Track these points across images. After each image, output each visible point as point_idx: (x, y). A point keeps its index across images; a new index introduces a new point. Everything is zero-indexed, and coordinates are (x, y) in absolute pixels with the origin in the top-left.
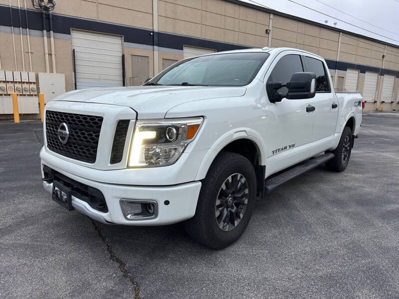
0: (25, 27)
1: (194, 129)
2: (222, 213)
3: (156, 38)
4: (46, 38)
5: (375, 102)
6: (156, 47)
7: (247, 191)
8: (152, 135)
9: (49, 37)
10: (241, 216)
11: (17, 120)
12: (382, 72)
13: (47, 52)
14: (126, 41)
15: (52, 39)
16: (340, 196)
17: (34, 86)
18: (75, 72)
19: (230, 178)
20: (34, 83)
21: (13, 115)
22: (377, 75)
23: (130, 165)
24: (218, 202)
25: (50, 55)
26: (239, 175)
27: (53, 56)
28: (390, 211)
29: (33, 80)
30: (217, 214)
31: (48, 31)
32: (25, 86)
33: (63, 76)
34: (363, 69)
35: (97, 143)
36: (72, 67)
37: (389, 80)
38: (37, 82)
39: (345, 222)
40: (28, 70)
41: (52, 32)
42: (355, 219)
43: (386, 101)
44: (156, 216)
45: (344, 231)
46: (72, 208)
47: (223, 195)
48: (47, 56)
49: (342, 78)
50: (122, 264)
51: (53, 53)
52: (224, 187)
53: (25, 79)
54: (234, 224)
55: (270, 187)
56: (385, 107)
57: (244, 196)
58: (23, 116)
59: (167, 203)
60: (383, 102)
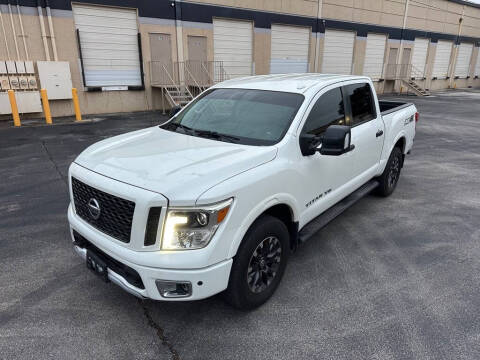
0: (14, 3)
1: (224, 212)
2: (254, 278)
3: (178, 10)
4: (41, 17)
5: (448, 78)
6: (179, 22)
7: (279, 250)
8: (184, 220)
9: (45, 15)
10: (274, 274)
11: (17, 122)
12: (458, 40)
13: (44, 34)
14: (141, 15)
15: (50, 17)
16: (381, 233)
17: (33, 78)
18: (81, 58)
19: (261, 245)
20: (33, 75)
21: (11, 115)
22: (451, 44)
23: (163, 248)
24: (250, 270)
25: (49, 38)
26: (271, 238)
27: (53, 40)
28: (427, 253)
29: (31, 70)
30: (249, 280)
31: (44, 7)
32: (22, 78)
33: (67, 64)
34: (434, 37)
35: (130, 225)
36: (77, 53)
37: (465, 49)
38: (36, 74)
39: (379, 270)
40: (24, 59)
41: (48, 9)
42: (389, 264)
43: (461, 76)
44: (191, 295)
45: (376, 281)
46: (108, 281)
47: (256, 260)
48: (45, 39)
49: (408, 50)
50: (160, 331)
51: (52, 35)
52: (255, 254)
53: (21, 70)
54: (266, 283)
55: (303, 239)
56: (459, 84)
57: (277, 254)
58: (24, 116)
59: (200, 283)
60: (457, 78)
